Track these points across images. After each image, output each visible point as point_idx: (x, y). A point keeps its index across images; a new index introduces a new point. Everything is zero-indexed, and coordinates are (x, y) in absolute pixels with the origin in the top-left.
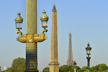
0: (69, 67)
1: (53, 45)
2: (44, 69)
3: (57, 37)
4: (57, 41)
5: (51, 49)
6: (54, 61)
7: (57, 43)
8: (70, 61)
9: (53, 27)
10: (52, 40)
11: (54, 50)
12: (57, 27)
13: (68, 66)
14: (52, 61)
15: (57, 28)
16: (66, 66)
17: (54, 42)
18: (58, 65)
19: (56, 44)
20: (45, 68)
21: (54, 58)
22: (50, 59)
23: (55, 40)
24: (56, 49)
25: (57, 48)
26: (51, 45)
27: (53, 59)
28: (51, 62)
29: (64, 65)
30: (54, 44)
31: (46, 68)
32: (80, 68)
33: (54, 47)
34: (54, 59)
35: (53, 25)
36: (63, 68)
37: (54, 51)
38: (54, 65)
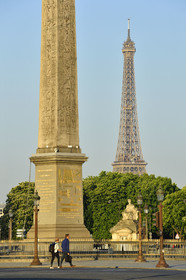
0: (126, 183)
1: (54, 65)
2: (13, 191)
4: (74, 44)
5: (45, 83)
6: (60, 143)
7: (75, 53)
8: (126, 159)
10: (50, 38)
11: (56, 88)
13: (120, 176)
14: (47, 142)
16: (114, 177)
17: (60, 49)
18: (80, 161)
19: (67, 56)
20: (15, 186)
21: (60, 126)
22: (40, 133)
24: (67, 86)
26: (45, 66)
27: (55, 133)
28: (43, 150)
29: (103, 174)
30: (60, 57)
31: (19, 188)
32: (175, 187)
33: (61, 73)
36: (98, 185)
37: (61, 93)
38: (58, 162)
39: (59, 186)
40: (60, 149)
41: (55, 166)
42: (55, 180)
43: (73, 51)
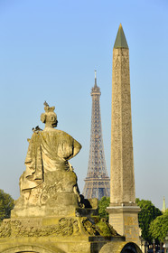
1: (120, 152)
3: (130, 128)
5: (115, 163)
6: (125, 200)
9: (120, 97)
10: (117, 136)
12: (129, 96)
14: (116, 200)
15: (129, 100)
17: (124, 143)
19: (128, 147)
21: (124, 190)
23: (123, 137)
24: (128, 165)
25: (132, 159)
26: (114, 153)
27: (122, 193)
30: (124, 147)
33: (124, 157)
34: (124, 195)
35: (120, 91)
38: (124, 212)
39: (125, 227)
40: (125, 204)
41: (122, 214)
42: (122, 223)
43: (131, 143)
